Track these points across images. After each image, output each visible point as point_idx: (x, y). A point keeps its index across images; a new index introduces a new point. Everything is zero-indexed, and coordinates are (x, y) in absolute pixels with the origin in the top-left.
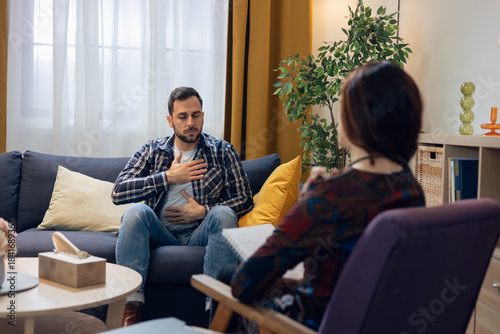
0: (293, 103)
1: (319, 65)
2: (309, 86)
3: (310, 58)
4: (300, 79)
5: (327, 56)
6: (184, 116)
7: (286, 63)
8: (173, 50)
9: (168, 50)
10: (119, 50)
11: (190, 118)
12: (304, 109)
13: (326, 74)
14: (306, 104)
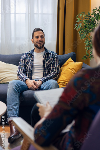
0: (82, 32)
1: (93, 16)
2: (88, 25)
3: (89, 14)
4: (85, 22)
5: (96, 13)
6: (38, 37)
7: (80, 16)
8: (37, 14)
9: (35, 14)
10: (17, 15)
11: (40, 37)
12: (86, 34)
13: (95, 20)
14: (87, 32)
